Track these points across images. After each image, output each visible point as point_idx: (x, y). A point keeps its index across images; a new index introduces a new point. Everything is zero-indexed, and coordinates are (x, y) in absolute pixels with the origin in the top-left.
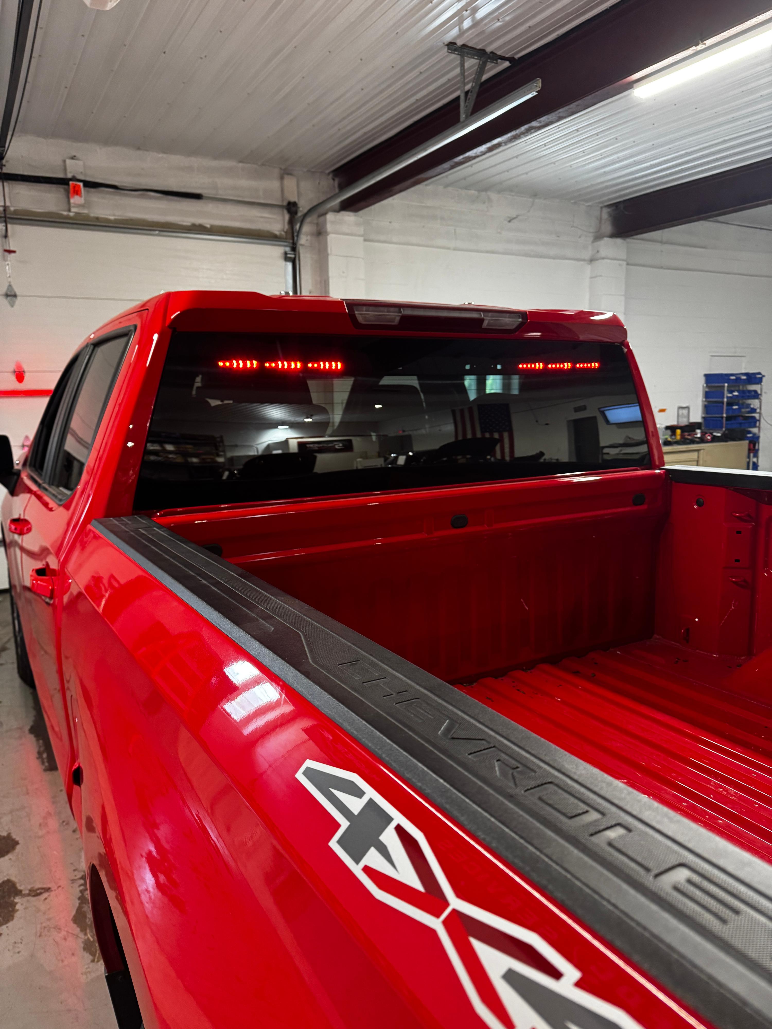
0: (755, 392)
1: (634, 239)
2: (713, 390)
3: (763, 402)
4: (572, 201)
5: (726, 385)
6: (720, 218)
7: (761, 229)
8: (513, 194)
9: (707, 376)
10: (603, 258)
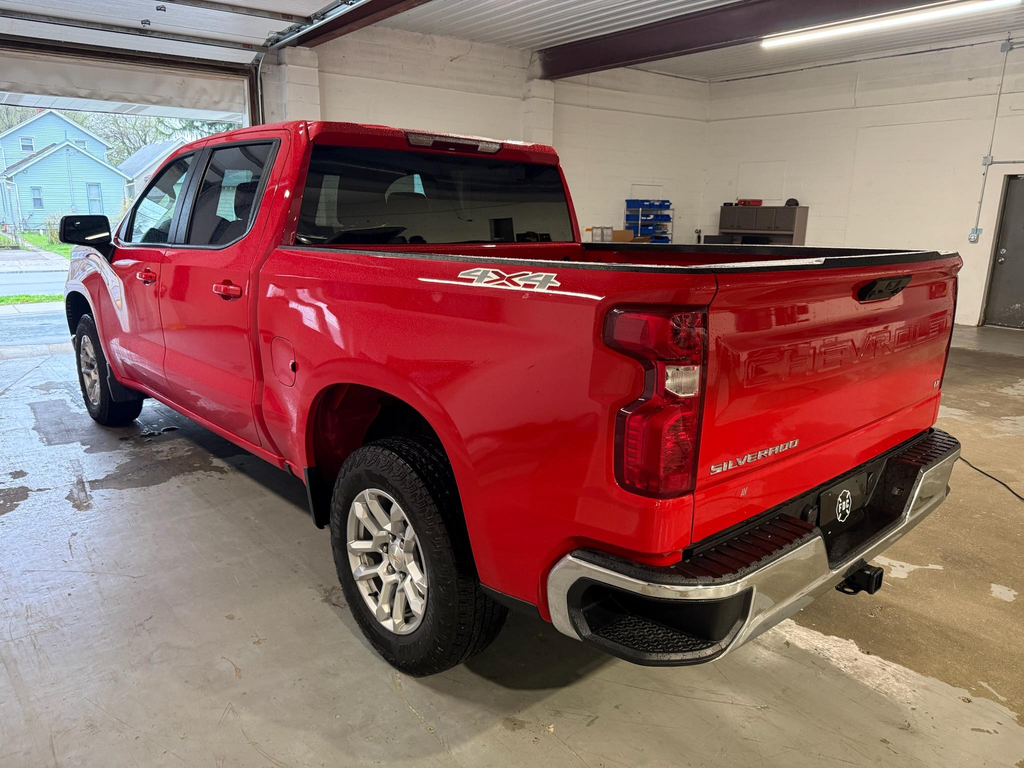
0: (668, 216)
1: (563, 81)
2: (632, 213)
3: (675, 224)
4: (507, 46)
5: (641, 209)
6: (639, 66)
7: (677, 77)
8: (454, 37)
9: (627, 201)
10: (534, 97)
